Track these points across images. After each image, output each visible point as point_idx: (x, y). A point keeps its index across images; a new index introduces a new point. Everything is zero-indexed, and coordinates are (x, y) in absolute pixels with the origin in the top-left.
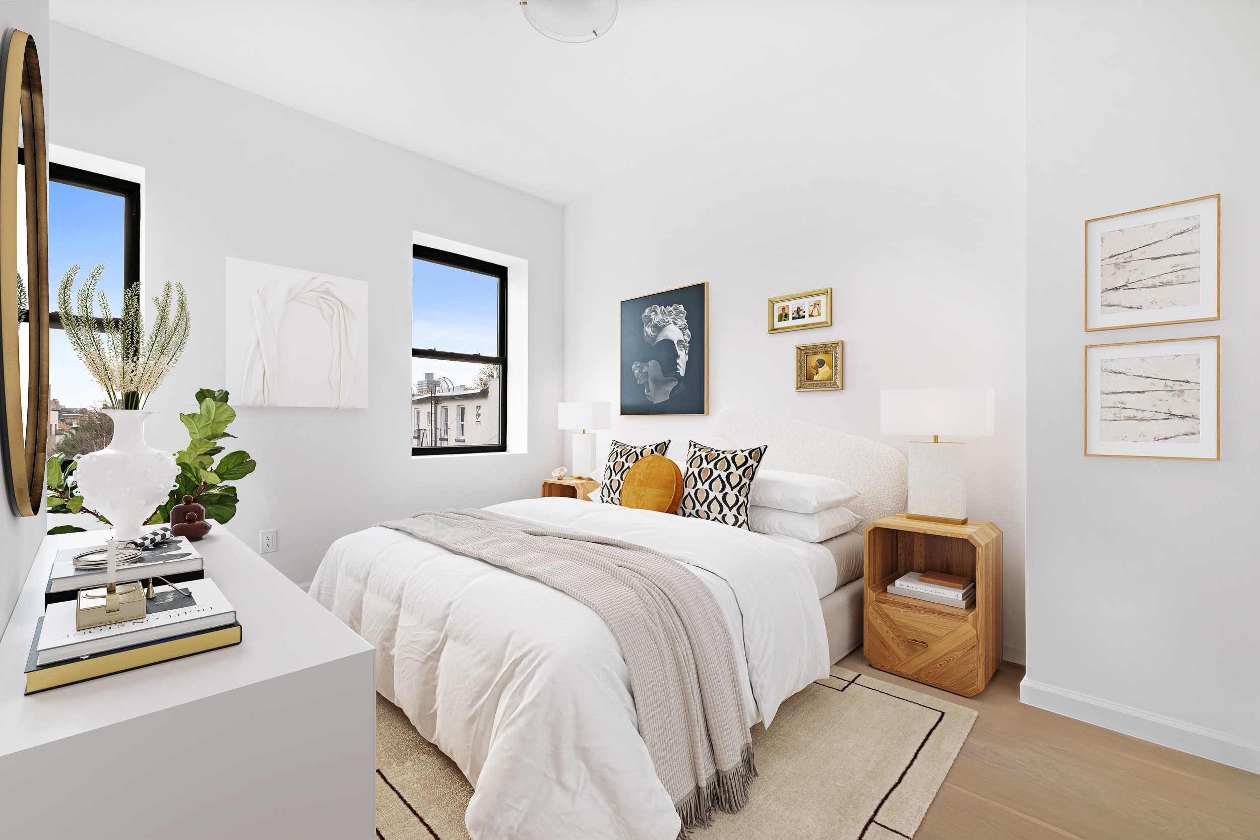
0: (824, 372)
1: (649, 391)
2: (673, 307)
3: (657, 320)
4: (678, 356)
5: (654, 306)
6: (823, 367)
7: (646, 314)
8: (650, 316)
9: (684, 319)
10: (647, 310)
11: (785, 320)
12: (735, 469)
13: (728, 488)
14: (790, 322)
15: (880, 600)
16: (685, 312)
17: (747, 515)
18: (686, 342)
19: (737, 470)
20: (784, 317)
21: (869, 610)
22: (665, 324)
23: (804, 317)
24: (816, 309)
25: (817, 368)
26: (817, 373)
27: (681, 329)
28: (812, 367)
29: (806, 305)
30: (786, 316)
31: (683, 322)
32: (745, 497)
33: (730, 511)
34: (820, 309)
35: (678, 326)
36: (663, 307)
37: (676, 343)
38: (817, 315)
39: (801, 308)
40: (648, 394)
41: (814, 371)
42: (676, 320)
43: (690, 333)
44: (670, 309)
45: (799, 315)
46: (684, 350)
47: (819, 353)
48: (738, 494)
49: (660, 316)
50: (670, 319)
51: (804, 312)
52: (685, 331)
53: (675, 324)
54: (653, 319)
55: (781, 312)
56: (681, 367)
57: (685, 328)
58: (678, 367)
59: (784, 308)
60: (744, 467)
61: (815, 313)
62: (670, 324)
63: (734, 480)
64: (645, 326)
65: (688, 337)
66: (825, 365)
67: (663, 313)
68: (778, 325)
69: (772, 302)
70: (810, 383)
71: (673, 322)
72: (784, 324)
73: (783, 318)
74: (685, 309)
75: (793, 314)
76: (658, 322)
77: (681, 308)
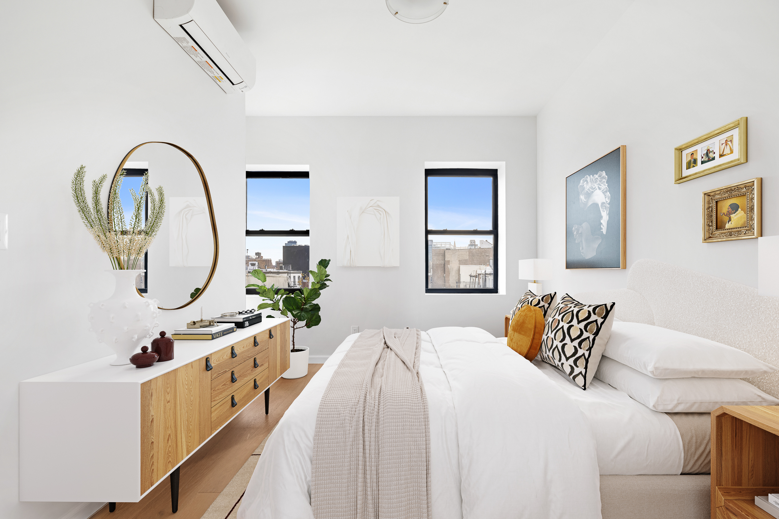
0: (738, 218)
1: (583, 249)
2: (598, 174)
3: (588, 188)
4: (601, 217)
5: (586, 176)
6: (737, 213)
7: (581, 184)
8: (583, 185)
9: (606, 184)
10: (582, 181)
11: (694, 166)
12: (577, 322)
13: (567, 339)
14: (700, 168)
15: (730, 508)
16: (607, 176)
17: (586, 368)
18: (607, 204)
19: (578, 324)
20: (692, 163)
21: (717, 514)
22: (593, 190)
23: (714, 159)
24: (728, 146)
25: (729, 214)
26: (730, 220)
27: (603, 193)
28: (724, 214)
29: (715, 145)
30: (695, 161)
31: (604, 186)
32: (587, 350)
33: (567, 361)
34: (733, 145)
35: (601, 190)
36: (592, 176)
37: (600, 205)
38: (729, 152)
39: (711, 150)
40: (582, 251)
41: (726, 218)
42: (600, 185)
43: (610, 195)
44: (596, 176)
45: (708, 157)
46: (606, 211)
47: (730, 197)
48: (577, 347)
49: (590, 184)
50: (596, 186)
51: (714, 153)
52: (606, 194)
53: (600, 189)
54: (585, 187)
55: (689, 158)
56: (603, 226)
57: (606, 191)
58: (602, 226)
59: (693, 154)
60: (586, 322)
61: (727, 151)
62: (596, 189)
63: (575, 333)
64: (580, 194)
65: (608, 199)
66: (740, 209)
67: (592, 181)
68: (686, 173)
69: (680, 150)
70: (720, 231)
71: (598, 187)
72: (692, 171)
73: (692, 165)
74: (606, 175)
75: (702, 158)
76: (589, 189)
77: (604, 174)
